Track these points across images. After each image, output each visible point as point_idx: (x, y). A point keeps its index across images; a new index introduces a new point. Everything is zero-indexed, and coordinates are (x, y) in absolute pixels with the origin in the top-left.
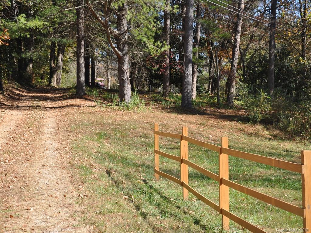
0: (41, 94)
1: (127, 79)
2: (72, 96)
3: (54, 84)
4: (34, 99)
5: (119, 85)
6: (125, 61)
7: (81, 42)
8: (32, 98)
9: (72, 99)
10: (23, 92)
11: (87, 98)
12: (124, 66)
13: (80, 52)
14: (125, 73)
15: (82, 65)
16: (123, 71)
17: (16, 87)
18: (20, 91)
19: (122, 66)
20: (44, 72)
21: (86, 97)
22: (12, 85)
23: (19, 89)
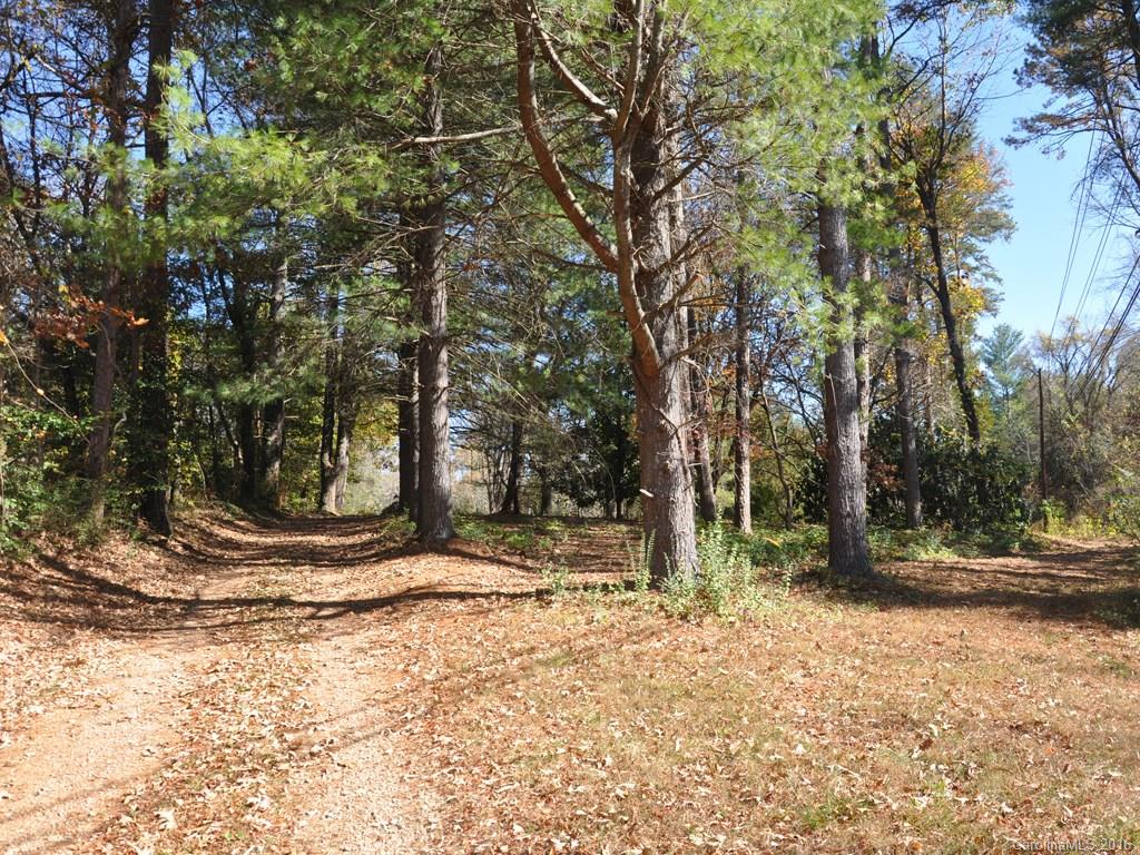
0: (299, 538)
1: (681, 468)
2: (407, 544)
3: (331, 507)
4: (271, 561)
5: (650, 495)
6: (670, 390)
7: (439, 353)
8: (268, 553)
9: (411, 554)
10: (245, 531)
11: (465, 549)
12: (667, 411)
13: (435, 389)
14: (675, 441)
15: (441, 434)
16: (662, 430)
17: (228, 516)
18: (236, 528)
19: (662, 410)
20: (308, 480)
21: (459, 547)
22: (217, 512)
23: (237, 522)
